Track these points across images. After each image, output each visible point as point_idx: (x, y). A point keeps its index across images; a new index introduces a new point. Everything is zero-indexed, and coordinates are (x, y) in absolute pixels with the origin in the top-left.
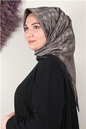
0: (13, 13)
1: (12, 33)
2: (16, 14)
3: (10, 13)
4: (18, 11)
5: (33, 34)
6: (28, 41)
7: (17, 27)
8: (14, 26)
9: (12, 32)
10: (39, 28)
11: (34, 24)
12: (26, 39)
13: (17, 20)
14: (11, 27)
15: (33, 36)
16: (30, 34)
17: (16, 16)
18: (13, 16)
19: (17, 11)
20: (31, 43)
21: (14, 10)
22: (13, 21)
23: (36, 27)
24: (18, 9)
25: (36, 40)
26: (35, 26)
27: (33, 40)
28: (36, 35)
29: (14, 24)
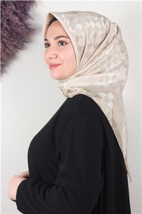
0: (21, 20)
2: (26, 22)
3: (16, 19)
4: (30, 17)
5: (57, 53)
6: (49, 64)
7: (27, 42)
8: (23, 41)
9: (19, 50)
10: (66, 44)
11: (58, 38)
13: (27, 31)
14: (17, 43)
15: (57, 57)
16: (53, 53)
17: (26, 26)
18: (22, 25)
19: (27, 17)
20: (53, 68)
21: (23, 14)
22: (21, 33)
23: (62, 43)
24: (30, 13)
28: (61, 55)
29: (22, 38)
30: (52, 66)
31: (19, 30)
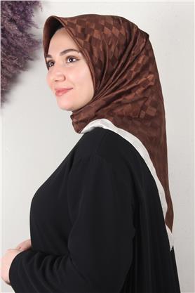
0: (21, 29)
1: (20, 73)
2: (29, 32)
3: (13, 28)
4: (33, 24)
5: (65, 74)
6: (56, 89)
7: (32, 60)
8: (25, 59)
9: (21, 71)
10: (78, 60)
11: (65, 52)
12: (51, 87)
13: (31, 44)
14: (18, 61)
15: (65, 79)
16: (59, 73)
17: (28, 36)
19: (29, 25)
20: (60, 94)
21: (24, 22)
22: (22, 47)
23: (71, 59)
24: (33, 19)
25: (72, 86)
26: (67, 58)
27: (66, 87)
28: (71, 76)
29: (24, 54)
30: (59, 92)
31: (19, 44)
